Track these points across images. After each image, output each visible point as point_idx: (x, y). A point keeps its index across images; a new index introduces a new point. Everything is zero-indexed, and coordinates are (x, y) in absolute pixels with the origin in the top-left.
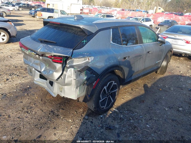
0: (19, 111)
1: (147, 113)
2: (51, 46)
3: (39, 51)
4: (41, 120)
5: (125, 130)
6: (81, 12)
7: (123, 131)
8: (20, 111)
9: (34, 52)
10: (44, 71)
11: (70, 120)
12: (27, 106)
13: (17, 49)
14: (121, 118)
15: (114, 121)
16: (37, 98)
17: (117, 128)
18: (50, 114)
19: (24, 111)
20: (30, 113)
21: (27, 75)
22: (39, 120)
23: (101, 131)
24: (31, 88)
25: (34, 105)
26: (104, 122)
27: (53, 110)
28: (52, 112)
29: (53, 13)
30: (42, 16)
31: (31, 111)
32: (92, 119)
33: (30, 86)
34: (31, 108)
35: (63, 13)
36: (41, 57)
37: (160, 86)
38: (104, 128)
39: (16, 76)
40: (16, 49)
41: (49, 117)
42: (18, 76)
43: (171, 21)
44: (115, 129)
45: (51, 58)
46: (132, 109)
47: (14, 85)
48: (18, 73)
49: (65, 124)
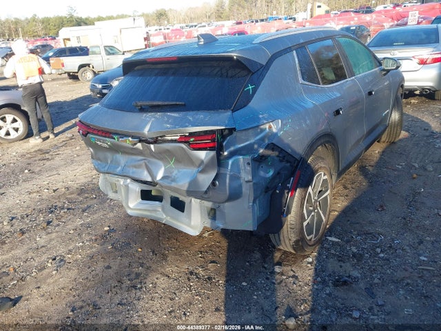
0: (113, 290)
1: (406, 232)
2: (175, 115)
3: (146, 131)
4: (177, 299)
5: (379, 279)
6: (146, 45)
7: (376, 281)
8: (114, 287)
9: (133, 137)
10: (164, 178)
11: (244, 284)
12: (126, 274)
13: (35, 151)
14: (354, 255)
15: (343, 264)
16: (140, 250)
17: (358, 277)
18: (189, 279)
19: (124, 286)
20: (141, 288)
21: (89, 204)
22: (171, 299)
23: (328, 292)
24: (115, 231)
25: (142, 267)
26: (323, 271)
27: (191, 268)
28: (191, 273)
29: (88, 55)
30: (63, 66)
31: (141, 282)
32: (292, 270)
33: (109, 227)
34: (138, 275)
35: (111, 52)
36: (152, 146)
37: (400, 167)
38: (330, 284)
39: (66, 210)
40: (33, 150)
41: (191, 286)
42: (68, 209)
43: (354, 28)
44: (356, 280)
45: (185, 142)
46: (366, 228)
47: (72, 232)
48: (64, 203)
49: (235, 294)
